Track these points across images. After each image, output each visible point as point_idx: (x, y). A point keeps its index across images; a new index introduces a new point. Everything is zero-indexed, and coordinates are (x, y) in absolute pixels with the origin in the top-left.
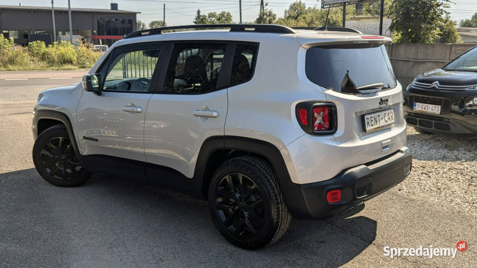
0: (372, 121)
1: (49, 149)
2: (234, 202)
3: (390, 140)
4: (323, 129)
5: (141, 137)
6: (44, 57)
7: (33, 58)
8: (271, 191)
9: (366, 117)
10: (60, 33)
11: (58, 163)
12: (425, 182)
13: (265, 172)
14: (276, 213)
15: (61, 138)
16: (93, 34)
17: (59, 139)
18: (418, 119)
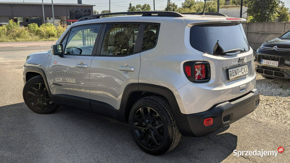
0: (233, 73)
1: (33, 91)
2: (145, 125)
3: (245, 85)
4: (202, 78)
5: (87, 83)
6: (37, 33)
7: (31, 34)
8: (168, 118)
9: (229, 70)
10: (48, 18)
11: (39, 99)
12: (268, 110)
13: (164, 106)
14: (171, 133)
15: (40, 84)
16: (67, 19)
17: (39, 84)
18: (264, 70)
